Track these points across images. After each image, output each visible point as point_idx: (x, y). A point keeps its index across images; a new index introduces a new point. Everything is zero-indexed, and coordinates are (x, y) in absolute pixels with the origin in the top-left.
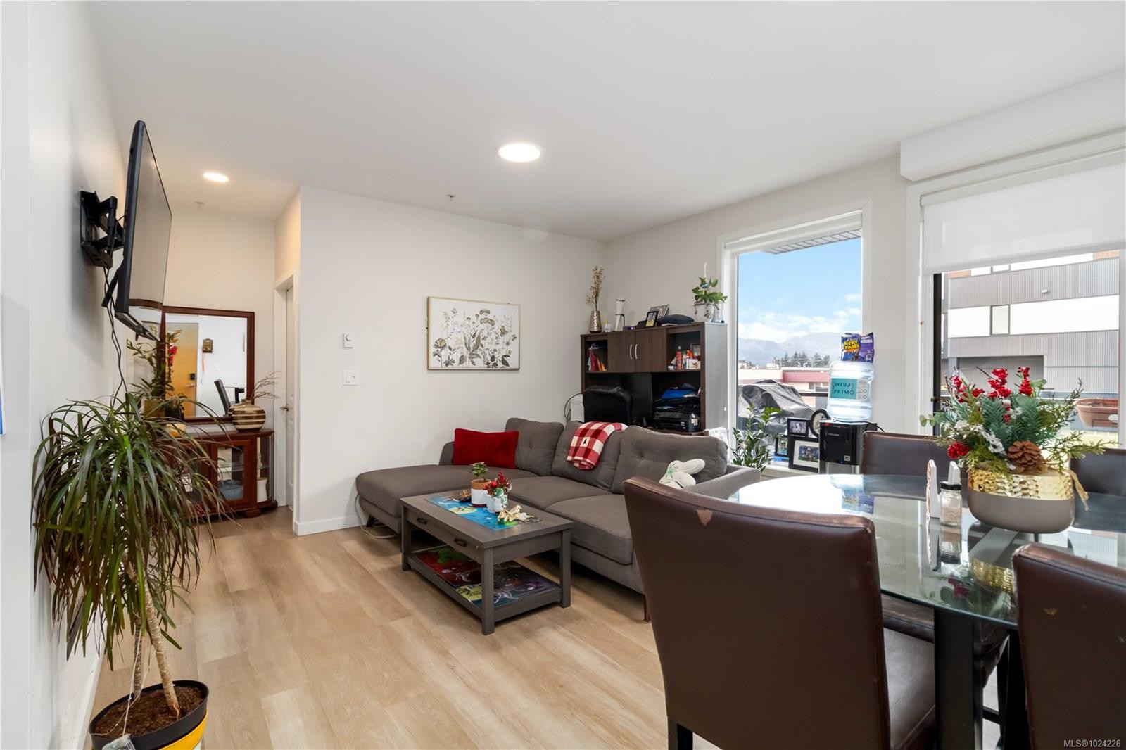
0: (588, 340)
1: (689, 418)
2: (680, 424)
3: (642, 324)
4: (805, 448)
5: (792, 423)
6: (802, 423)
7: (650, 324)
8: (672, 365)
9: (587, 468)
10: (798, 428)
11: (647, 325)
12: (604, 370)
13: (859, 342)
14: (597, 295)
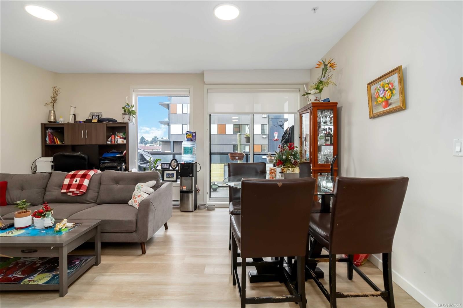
0: (47, 126)
1: (122, 165)
2: (117, 168)
3: (89, 121)
4: (169, 174)
5: (163, 165)
6: (167, 164)
7: (95, 120)
8: (108, 141)
9: (78, 194)
10: (165, 166)
11: (93, 121)
12: (59, 143)
13: (192, 135)
14: (55, 101)
